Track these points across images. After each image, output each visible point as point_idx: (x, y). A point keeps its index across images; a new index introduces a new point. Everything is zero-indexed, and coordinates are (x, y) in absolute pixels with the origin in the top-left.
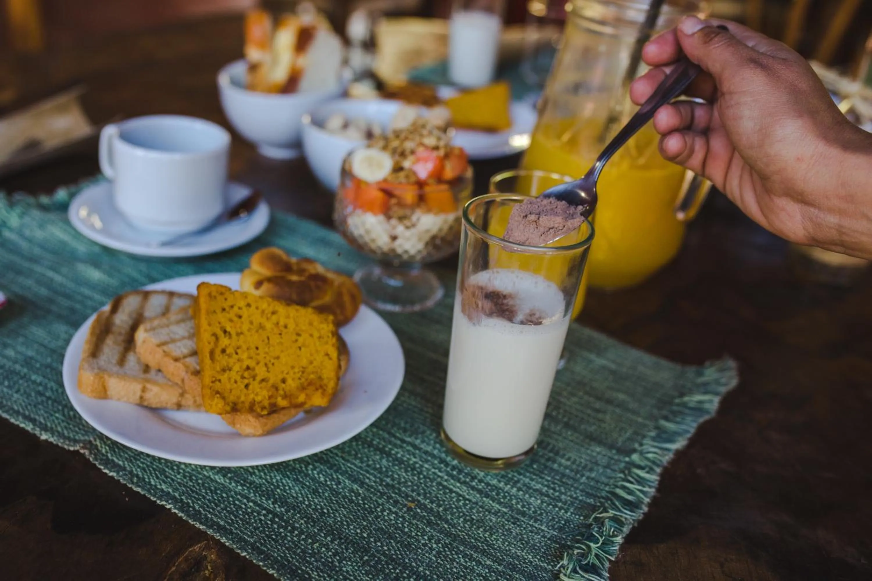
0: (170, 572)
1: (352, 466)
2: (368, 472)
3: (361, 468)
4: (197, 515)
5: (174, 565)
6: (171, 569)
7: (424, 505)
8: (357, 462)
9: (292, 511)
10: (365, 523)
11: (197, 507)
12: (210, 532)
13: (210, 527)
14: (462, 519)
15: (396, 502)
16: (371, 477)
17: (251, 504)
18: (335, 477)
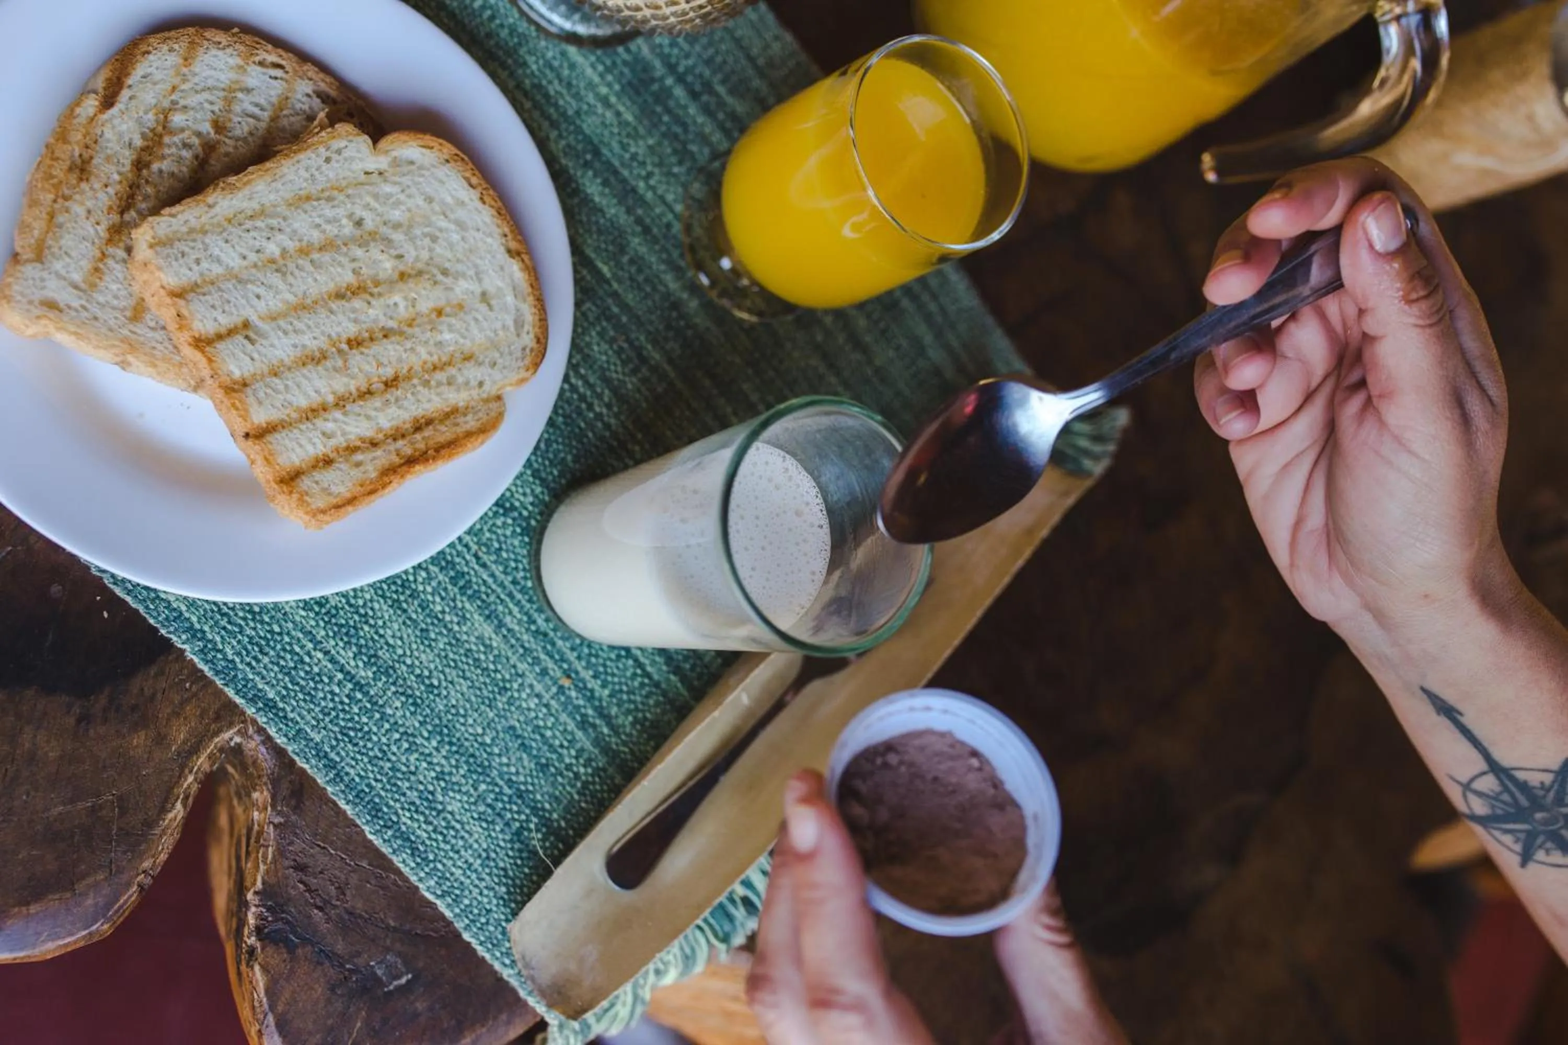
0: (185, 786)
1: (490, 581)
2: (511, 595)
3: (501, 585)
4: (229, 671)
5: (191, 772)
6: (186, 780)
7: (583, 681)
8: (498, 570)
9: (384, 679)
10: (491, 715)
11: (229, 652)
12: (250, 711)
13: (252, 701)
14: (630, 718)
15: (544, 672)
16: (515, 610)
17: (320, 655)
18: (460, 605)
